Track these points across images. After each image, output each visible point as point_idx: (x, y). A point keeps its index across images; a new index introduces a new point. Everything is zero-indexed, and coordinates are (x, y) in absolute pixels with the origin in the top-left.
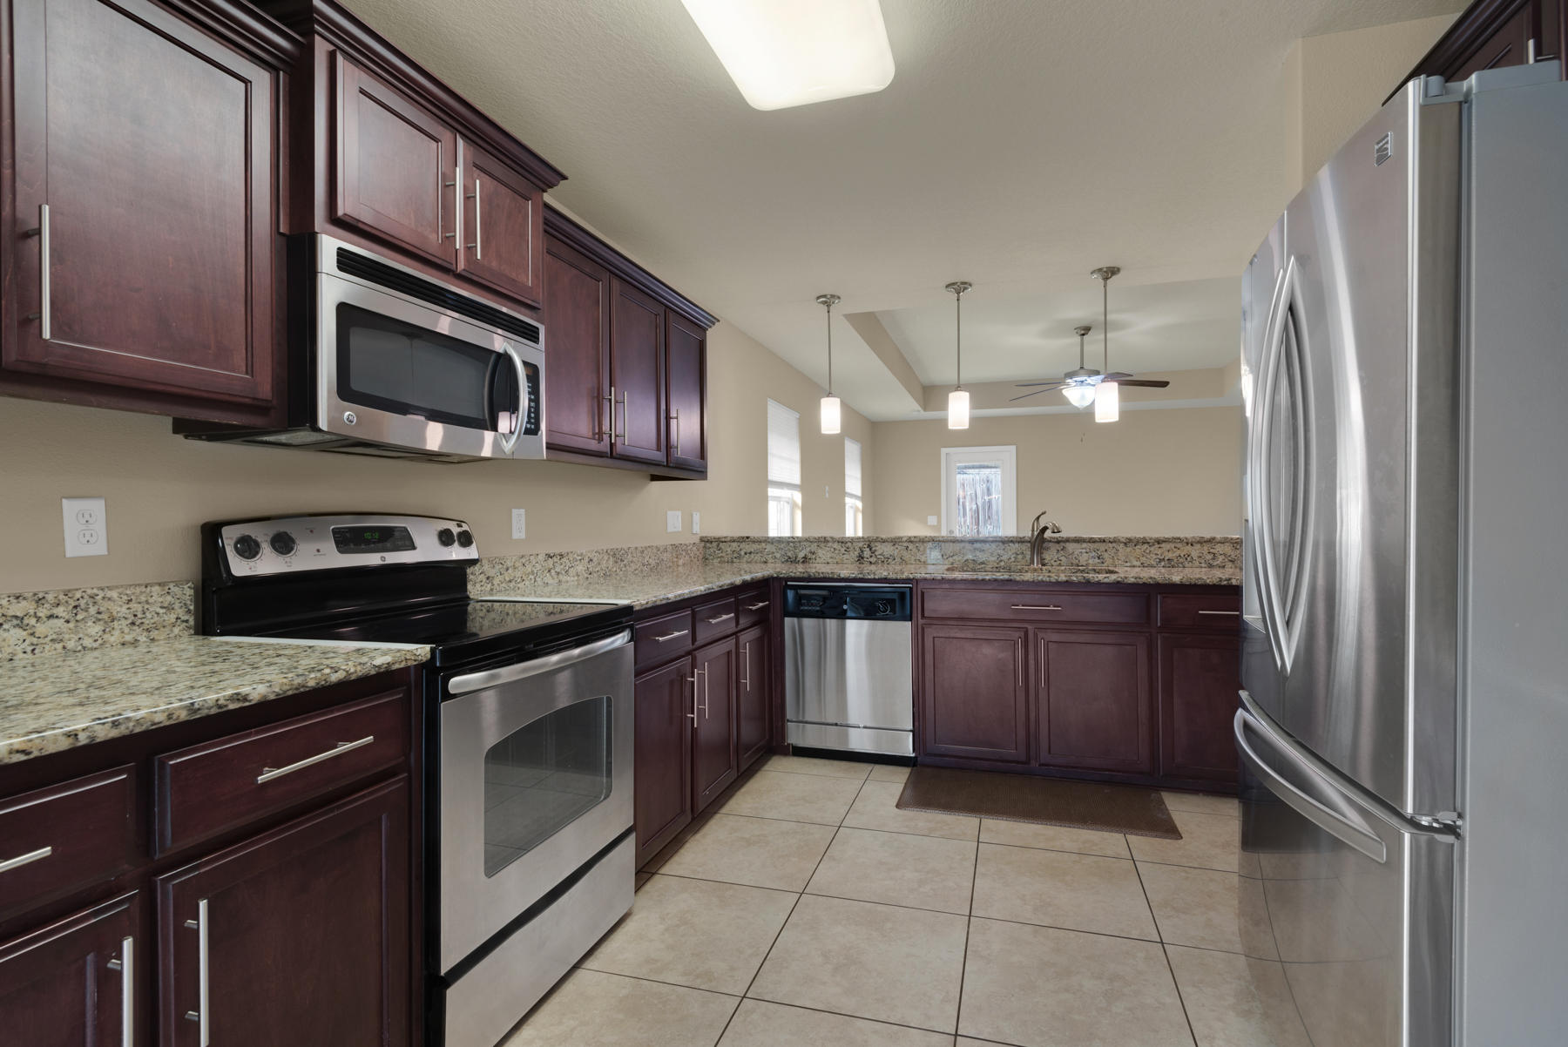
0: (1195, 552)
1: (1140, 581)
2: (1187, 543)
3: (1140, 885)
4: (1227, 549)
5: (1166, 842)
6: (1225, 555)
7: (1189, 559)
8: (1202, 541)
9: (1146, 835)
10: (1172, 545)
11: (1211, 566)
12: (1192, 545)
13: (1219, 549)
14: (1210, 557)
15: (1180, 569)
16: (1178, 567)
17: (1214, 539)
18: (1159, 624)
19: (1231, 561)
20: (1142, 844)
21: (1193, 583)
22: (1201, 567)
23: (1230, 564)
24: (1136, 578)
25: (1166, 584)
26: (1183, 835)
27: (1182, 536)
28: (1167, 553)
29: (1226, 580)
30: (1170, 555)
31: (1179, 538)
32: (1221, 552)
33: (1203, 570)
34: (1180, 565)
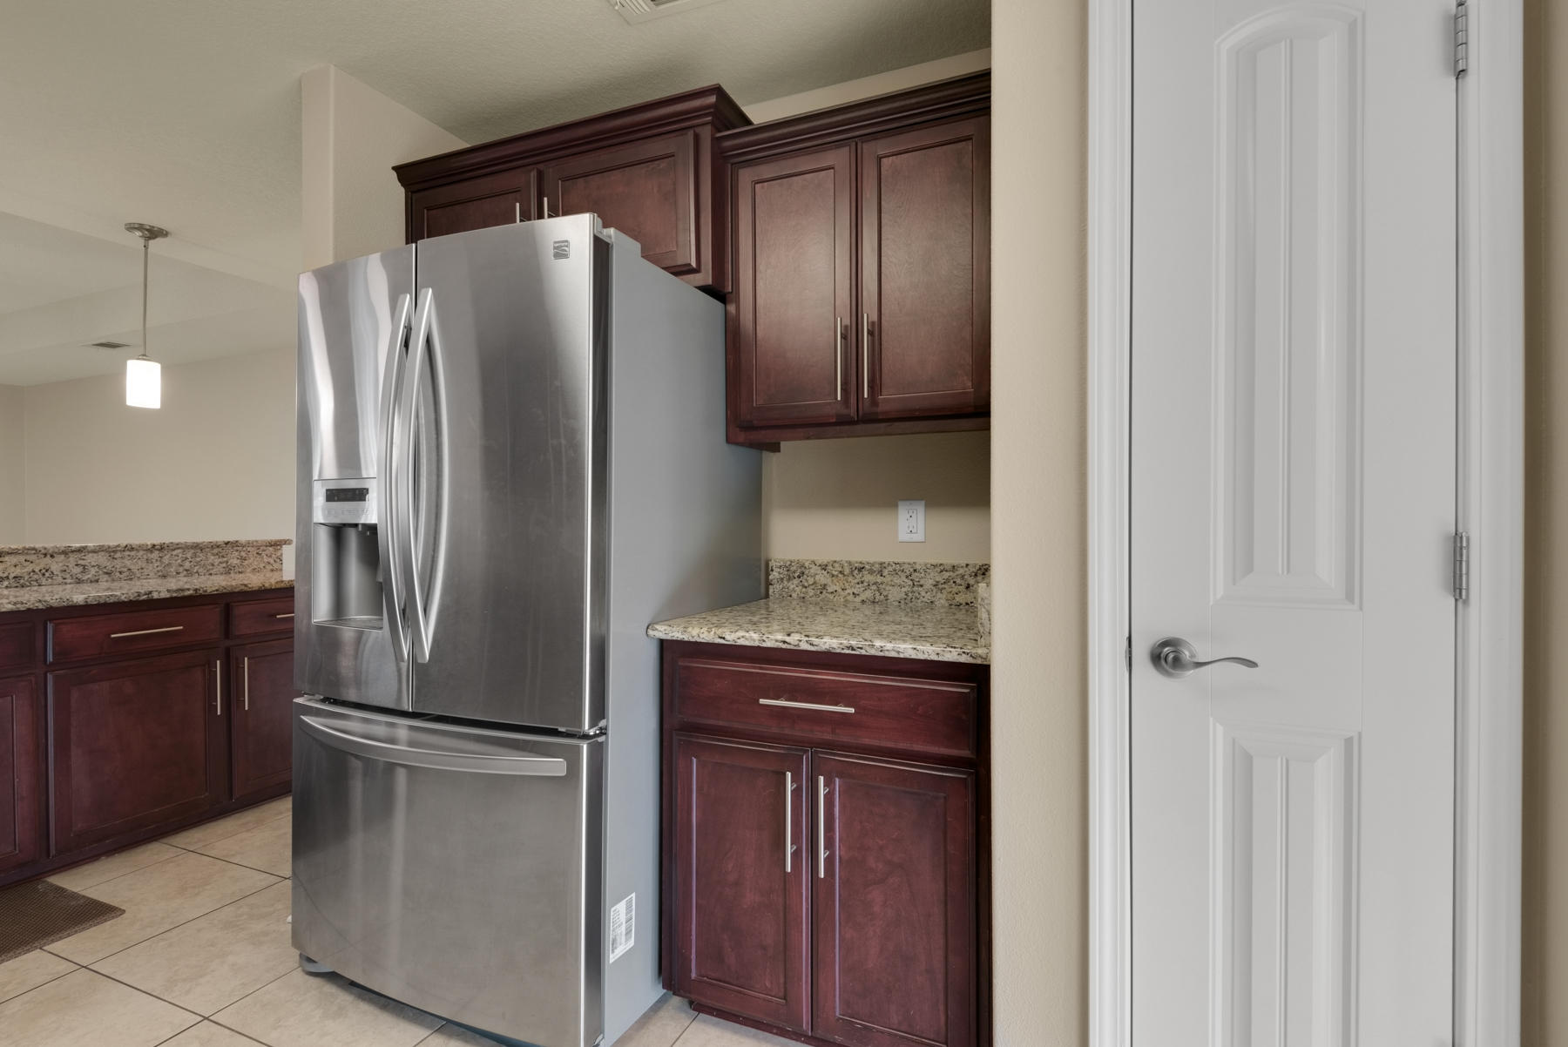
0: (56, 566)
1: (22, 608)
2: (45, 555)
3: (120, 984)
4: (102, 559)
5: (108, 926)
6: (98, 566)
7: (47, 574)
8: (66, 552)
9: (76, 932)
10: (22, 558)
11: (79, 581)
12: (52, 556)
13: (91, 559)
14: (79, 569)
15: (35, 588)
16: (31, 585)
17: (85, 548)
18: (50, 658)
19: (107, 573)
20: (77, 945)
21: (102, 601)
22: (66, 584)
23: (106, 577)
24: (15, 604)
25: (65, 607)
26: (122, 908)
27: (38, 546)
28: (13, 569)
29: (146, 594)
30: (18, 571)
31: (34, 549)
32: (93, 563)
33: (68, 586)
34: (35, 583)
